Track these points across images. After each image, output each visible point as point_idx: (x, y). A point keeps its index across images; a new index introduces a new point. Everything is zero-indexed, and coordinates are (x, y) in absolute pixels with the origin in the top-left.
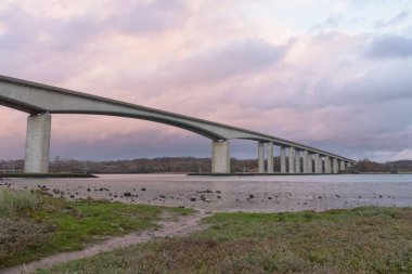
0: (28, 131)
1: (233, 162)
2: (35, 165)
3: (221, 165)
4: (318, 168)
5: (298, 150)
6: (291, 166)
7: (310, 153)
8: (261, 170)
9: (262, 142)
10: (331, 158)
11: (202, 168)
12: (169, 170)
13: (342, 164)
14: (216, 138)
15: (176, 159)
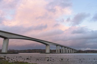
0: (3, 43)
1: (50, 50)
2: (4, 51)
3: (48, 51)
4: (70, 52)
5: (65, 47)
6: (64, 51)
7: (68, 48)
8: (57, 52)
9: (57, 46)
10: (72, 50)
11: (43, 51)
12: (35, 52)
13: (75, 51)
14: (47, 45)
15: (37, 50)
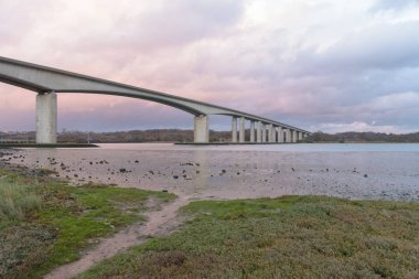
0: (38, 107)
1: (212, 133)
2: (45, 137)
3: (201, 136)
4: (281, 138)
5: (265, 123)
6: (259, 137)
7: (275, 126)
8: (234, 140)
9: (235, 117)
10: (292, 130)
11: (185, 138)
12: (159, 140)
13: (300, 135)
14: (198, 114)
15: (165, 131)
